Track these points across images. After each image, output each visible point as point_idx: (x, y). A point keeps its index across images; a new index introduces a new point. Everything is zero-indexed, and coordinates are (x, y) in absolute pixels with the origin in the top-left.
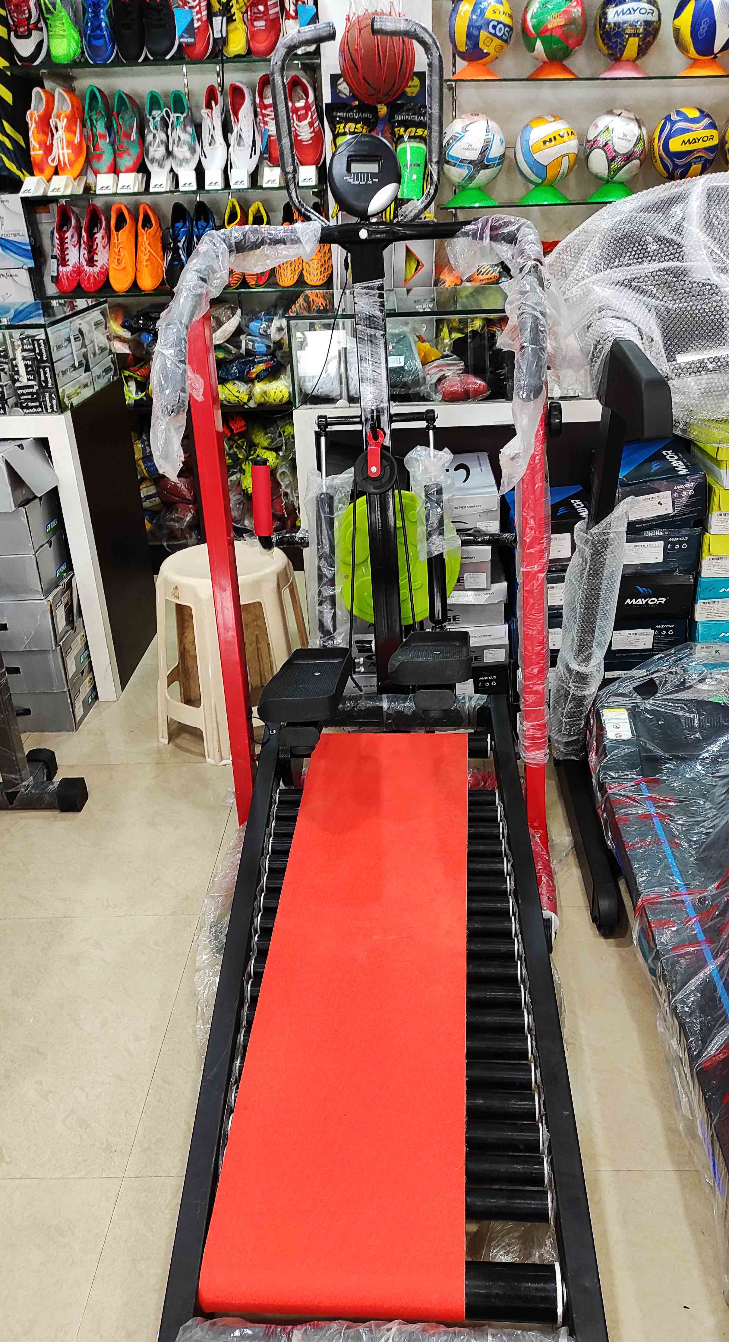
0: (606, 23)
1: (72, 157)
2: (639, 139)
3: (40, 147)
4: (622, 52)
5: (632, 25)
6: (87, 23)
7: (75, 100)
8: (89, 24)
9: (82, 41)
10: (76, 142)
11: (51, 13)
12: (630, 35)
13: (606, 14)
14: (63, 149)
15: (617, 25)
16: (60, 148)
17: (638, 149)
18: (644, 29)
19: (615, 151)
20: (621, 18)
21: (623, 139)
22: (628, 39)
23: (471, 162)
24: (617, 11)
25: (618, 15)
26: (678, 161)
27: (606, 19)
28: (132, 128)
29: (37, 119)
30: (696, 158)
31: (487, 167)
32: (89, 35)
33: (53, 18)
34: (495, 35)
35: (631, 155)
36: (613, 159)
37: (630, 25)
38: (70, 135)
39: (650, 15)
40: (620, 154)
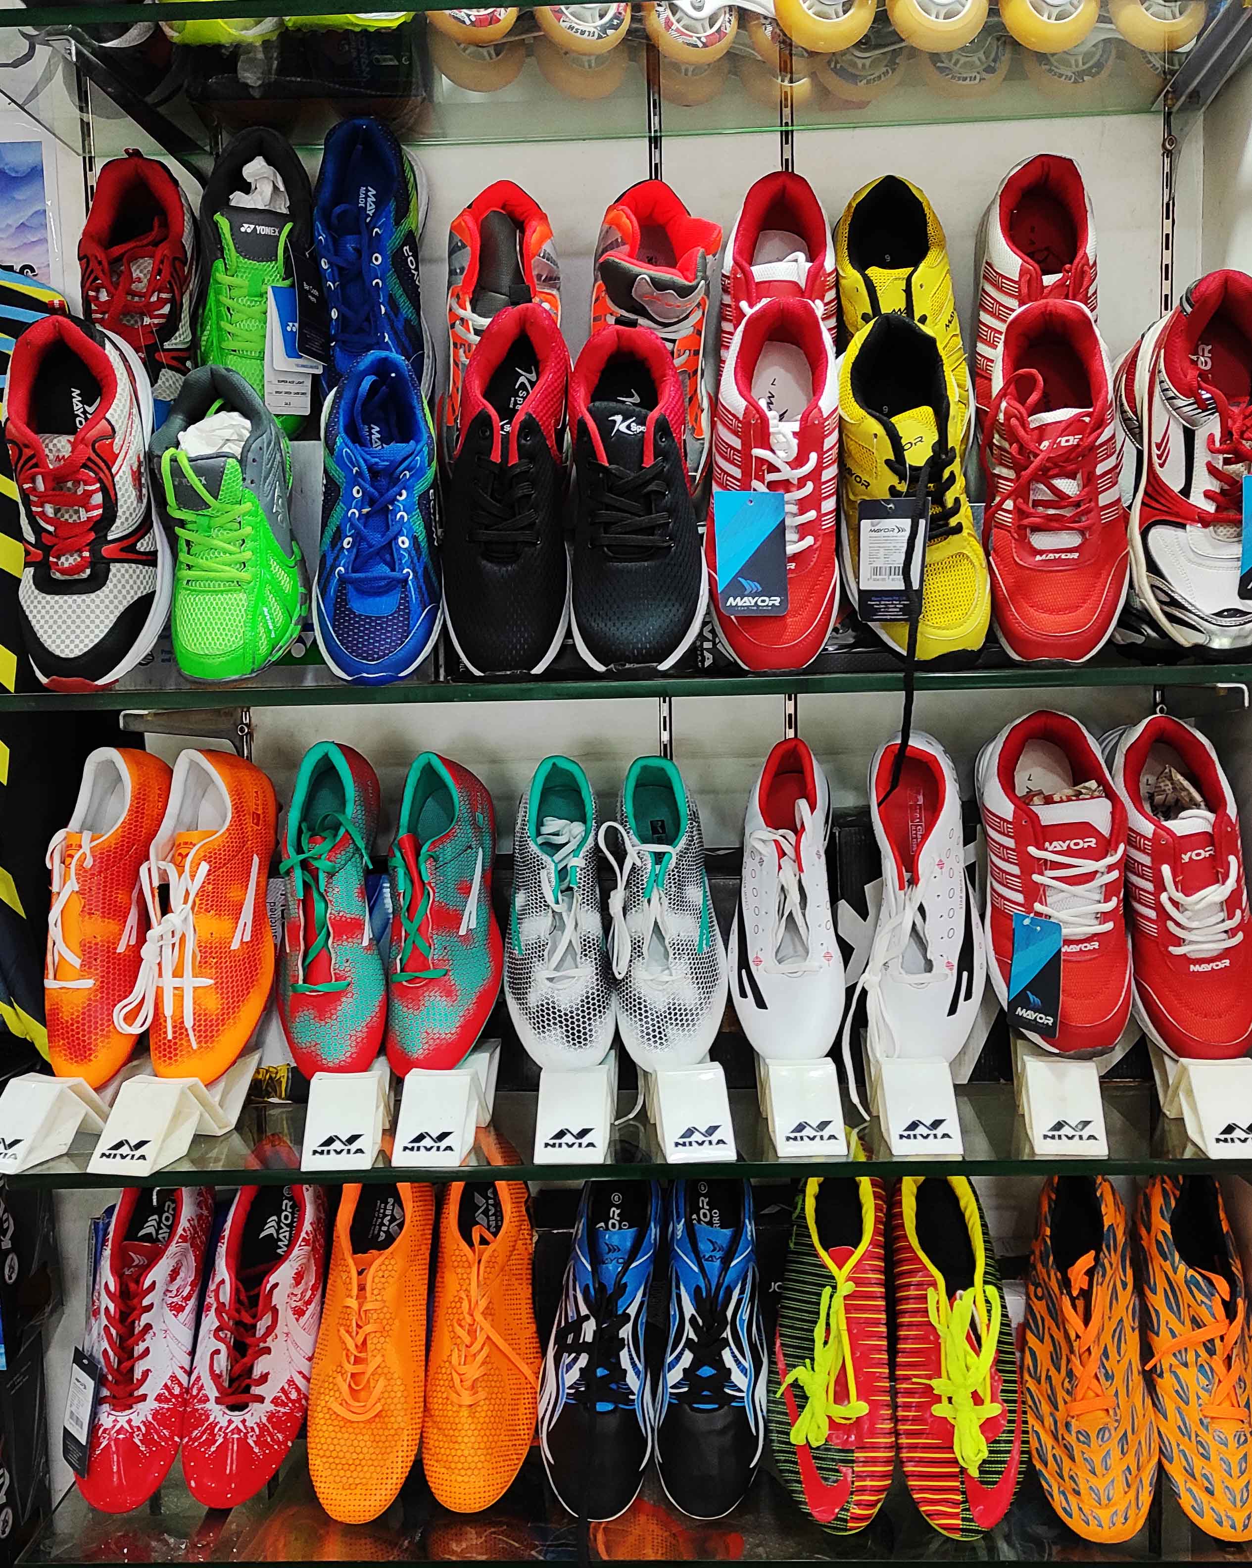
1: (213, 1004)
3: (87, 966)
6: (338, 536)
7: (251, 789)
8: (347, 542)
9: (307, 598)
10: (235, 945)
11: (199, 504)
14: (178, 973)
16: (168, 971)
28: (467, 890)
29: (89, 863)
32: (342, 579)
33: (204, 521)
38: (215, 926)
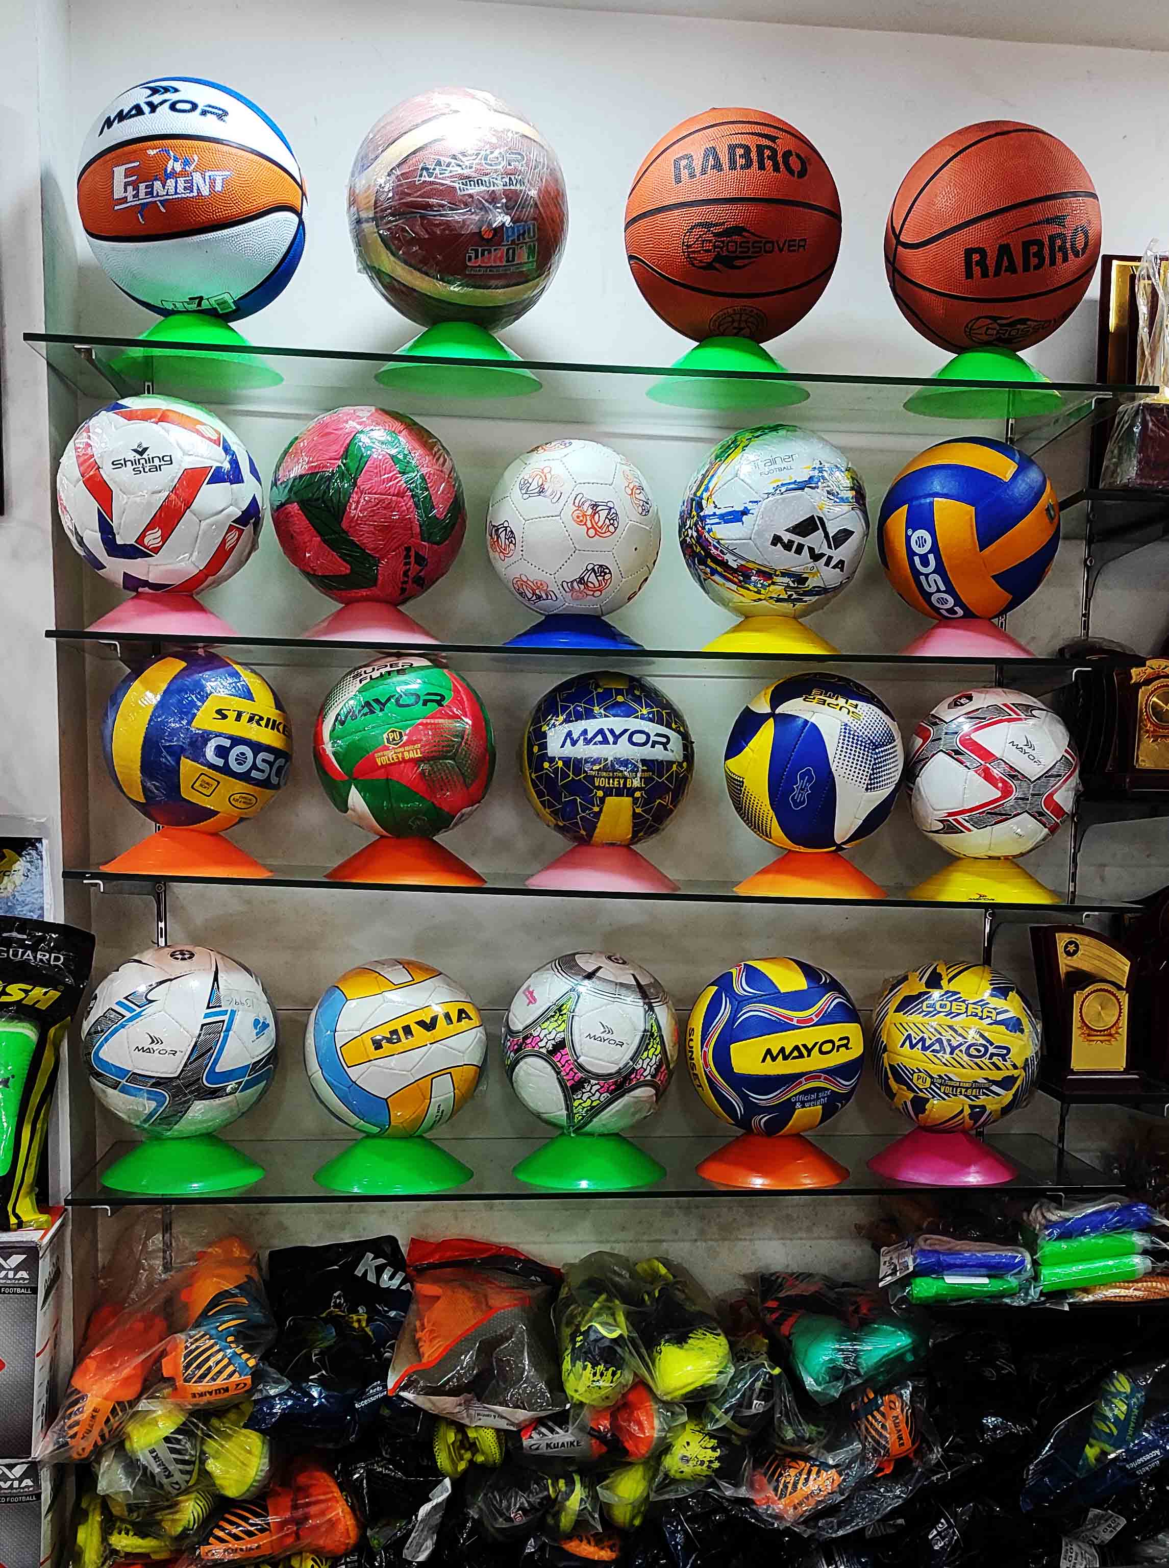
0: (544, 757)
2: (647, 1037)
4: (591, 827)
5: (610, 768)
12: (608, 792)
13: (544, 735)
15: (575, 765)
17: (649, 1062)
18: (647, 780)
19: (581, 1067)
20: (581, 751)
21: (602, 1040)
22: (602, 800)
23: (160, 1082)
24: (569, 734)
25: (574, 743)
26: (756, 1098)
27: (544, 746)
30: (805, 1092)
31: (213, 1094)
34: (226, 770)
35: (627, 1078)
36: (578, 1086)
37: (605, 768)
39: (659, 747)
40: (598, 1076)
